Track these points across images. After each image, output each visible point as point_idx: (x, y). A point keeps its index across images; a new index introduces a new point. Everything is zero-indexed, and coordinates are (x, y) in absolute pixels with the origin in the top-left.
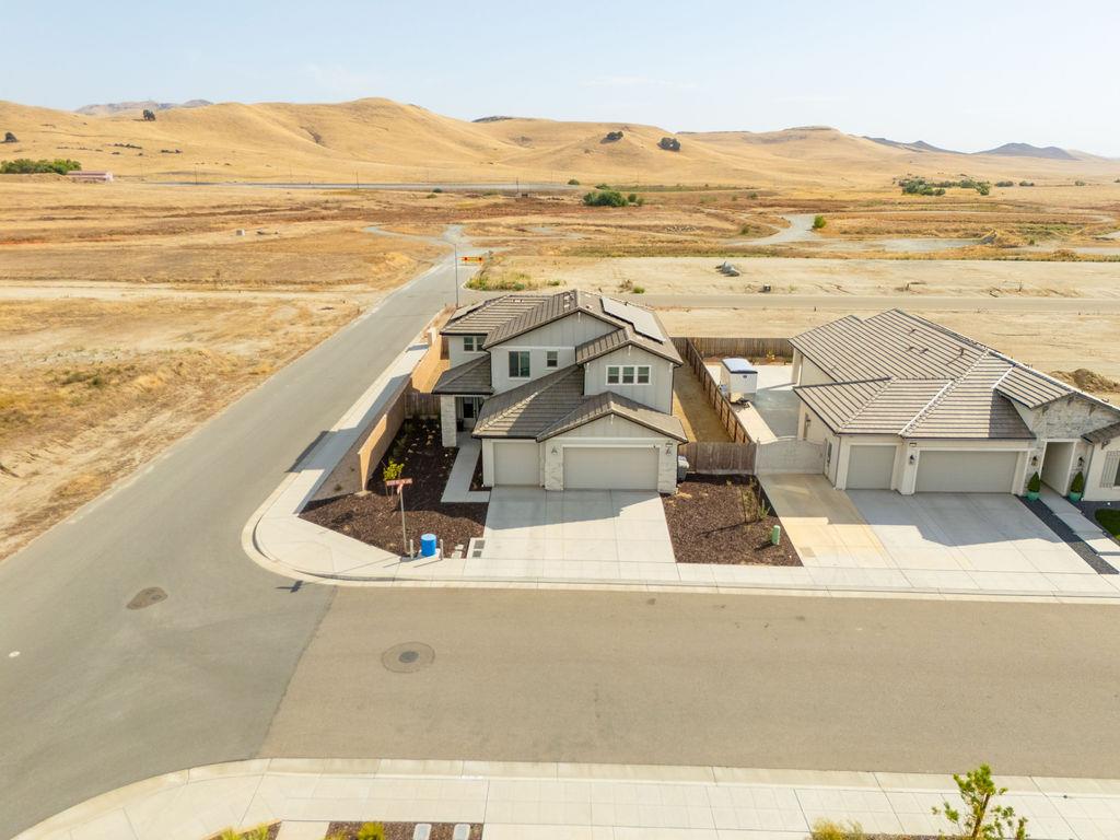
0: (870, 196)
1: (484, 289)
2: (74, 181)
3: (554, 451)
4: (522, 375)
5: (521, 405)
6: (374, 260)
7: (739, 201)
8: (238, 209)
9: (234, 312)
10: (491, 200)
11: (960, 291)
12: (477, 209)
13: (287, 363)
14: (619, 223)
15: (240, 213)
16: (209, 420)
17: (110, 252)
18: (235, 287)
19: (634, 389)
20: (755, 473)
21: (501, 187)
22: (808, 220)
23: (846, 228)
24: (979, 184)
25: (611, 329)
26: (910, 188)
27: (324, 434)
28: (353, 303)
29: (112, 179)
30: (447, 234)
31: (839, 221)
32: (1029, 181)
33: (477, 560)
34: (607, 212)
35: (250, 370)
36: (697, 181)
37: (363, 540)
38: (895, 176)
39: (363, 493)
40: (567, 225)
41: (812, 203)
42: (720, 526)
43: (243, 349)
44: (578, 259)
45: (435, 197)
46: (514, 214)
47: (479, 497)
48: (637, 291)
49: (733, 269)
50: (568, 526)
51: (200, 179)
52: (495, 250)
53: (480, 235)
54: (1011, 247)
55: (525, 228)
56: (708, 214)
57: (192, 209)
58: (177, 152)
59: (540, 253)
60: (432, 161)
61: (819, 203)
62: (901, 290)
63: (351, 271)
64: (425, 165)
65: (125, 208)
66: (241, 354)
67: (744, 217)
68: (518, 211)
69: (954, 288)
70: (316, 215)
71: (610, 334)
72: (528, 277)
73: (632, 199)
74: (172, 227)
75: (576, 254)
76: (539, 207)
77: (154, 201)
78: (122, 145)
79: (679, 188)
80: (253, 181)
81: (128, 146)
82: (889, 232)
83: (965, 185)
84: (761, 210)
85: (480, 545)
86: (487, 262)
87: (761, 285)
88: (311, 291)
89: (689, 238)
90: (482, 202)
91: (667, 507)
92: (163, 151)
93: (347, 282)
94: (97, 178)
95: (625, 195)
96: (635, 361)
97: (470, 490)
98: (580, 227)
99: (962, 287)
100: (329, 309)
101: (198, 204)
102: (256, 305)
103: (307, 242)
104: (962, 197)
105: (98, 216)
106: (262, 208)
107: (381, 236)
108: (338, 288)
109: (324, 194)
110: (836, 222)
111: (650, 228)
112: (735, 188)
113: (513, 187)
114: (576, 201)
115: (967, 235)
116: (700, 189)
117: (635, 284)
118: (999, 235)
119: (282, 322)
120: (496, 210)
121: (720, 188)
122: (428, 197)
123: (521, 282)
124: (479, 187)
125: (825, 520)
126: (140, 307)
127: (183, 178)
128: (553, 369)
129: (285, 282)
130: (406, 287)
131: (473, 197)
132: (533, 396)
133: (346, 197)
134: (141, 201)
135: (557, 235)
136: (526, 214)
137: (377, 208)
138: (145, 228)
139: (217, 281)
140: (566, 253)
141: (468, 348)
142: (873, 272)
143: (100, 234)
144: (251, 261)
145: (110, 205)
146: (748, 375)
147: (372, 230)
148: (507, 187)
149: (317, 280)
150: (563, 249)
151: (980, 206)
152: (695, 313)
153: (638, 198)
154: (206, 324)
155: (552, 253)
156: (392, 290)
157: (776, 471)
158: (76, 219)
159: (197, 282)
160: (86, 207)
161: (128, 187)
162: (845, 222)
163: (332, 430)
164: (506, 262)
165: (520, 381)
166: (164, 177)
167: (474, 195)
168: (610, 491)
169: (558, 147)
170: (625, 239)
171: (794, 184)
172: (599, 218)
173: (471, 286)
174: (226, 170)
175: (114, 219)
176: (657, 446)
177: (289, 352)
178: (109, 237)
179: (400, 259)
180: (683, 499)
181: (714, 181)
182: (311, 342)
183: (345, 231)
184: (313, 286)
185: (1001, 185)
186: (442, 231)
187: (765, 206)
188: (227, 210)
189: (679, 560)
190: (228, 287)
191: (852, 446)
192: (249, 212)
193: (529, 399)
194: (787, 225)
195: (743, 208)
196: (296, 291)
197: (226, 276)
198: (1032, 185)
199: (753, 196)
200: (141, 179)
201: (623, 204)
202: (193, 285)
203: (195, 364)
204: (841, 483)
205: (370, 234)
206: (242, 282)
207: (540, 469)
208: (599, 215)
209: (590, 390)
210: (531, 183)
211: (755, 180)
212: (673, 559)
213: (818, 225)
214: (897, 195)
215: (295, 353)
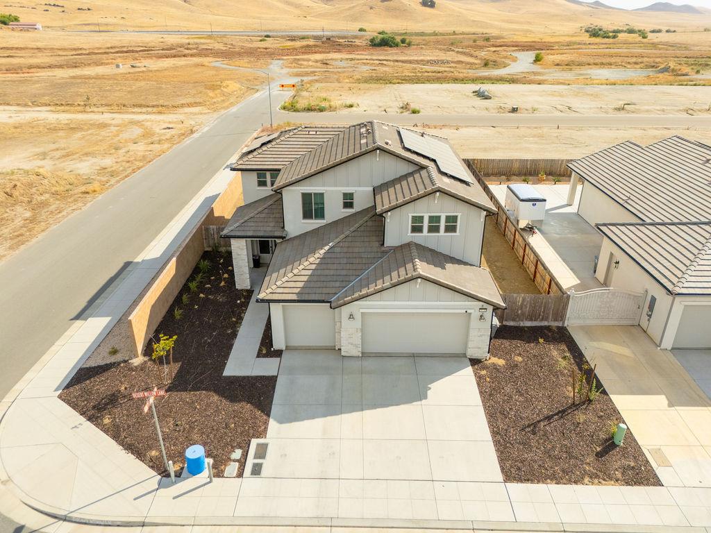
0: (568, 39)
1: (294, 111)
2: (13, 30)
3: (351, 317)
4: (317, 217)
5: (315, 258)
6: (213, 88)
7: (478, 43)
8: (125, 49)
9: (90, 132)
10: (305, 43)
11: (663, 111)
12: (295, 49)
13: (118, 182)
14: (395, 58)
15: (127, 52)
16: (22, 247)
17: (14, 81)
18: (100, 109)
19: (441, 241)
20: (565, 325)
21: (311, 34)
22: (531, 56)
23: (557, 62)
24: (640, 31)
25: (411, 168)
26: (595, 33)
27: (127, 264)
28: (190, 123)
29: (41, 29)
30: (271, 66)
31: (552, 57)
32: (672, 29)
33: (255, 481)
34: (386, 51)
35: (83, 189)
36: (447, 29)
37: (122, 443)
38: (582, 25)
39: (138, 361)
40: (358, 60)
41: (529, 44)
42: (545, 412)
43: (85, 167)
44: (367, 85)
45: (266, 40)
46: (320, 53)
47: (266, 367)
48: (414, 112)
49: (486, 93)
50: (368, 414)
51: (101, 29)
52: (305, 79)
53: (295, 67)
54: (684, 75)
55: (328, 62)
56: (458, 52)
57: (93, 49)
58: (89, 9)
59: (338, 81)
60: (263, 16)
61: (533, 44)
62: (618, 109)
63: (194, 96)
64: (259, 18)
65: (45, 49)
66: (81, 172)
67: (483, 54)
68: (324, 50)
69: (658, 108)
70: (180, 53)
71: (411, 174)
72: (329, 101)
73: (403, 41)
74: (76, 63)
75: (366, 81)
76: (338, 47)
77: (66, 44)
78: (50, 5)
79: (435, 34)
80: (141, 29)
81: (54, 5)
82: (589, 64)
83: (631, 31)
84: (494, 49)
85: (262, 452)
86: (298, 88)
87: (510, 107)
88: (160, 113)
89: (447, 69)
90: (298, 44)
91: (480, 380)
92: (79, 9)
93: (189, 105)
94: (31, 27)
95: (398, 39)
96: (441, 208)
97: (258, 356)
98: (368, 61)
99: (665, 107)
100: (169, 128)
101: (98, 45)
102: (109, 125)
103: (166, 73)
104: (631, 40)
105: (24, 55)
106: (142, 49)
107: (224, 69)
108: (181, 110)
109: (188, 38)
110: (550, 58)
111: (417, 62)
112: (474, 34)
113: (321, 33)
114: (364, 43)
115: (647, 67)
116: (450, 34)
117: (413, 106)
118: (672, 67)
119: (126, 141)
120: (308, 49)
121: (463, 34)
122: (261, 41)
123: (323, 104)
124: (296, 33)
125: (662, 400)
126: (16, 128)
127: (92, 28)
128: (350, 211)
129: (140, 106)
130: (234, 109)
131: (292, 40)
132: (327, 248)
133: (202, 41)
134: (57, 44)
135: (351, 67)
136: (329, 52)
137: (225, 48)
138: (56, 63)
139: (87, 105)
140: (359, 81)
141: (262, 183)
142: (592, 95)
143: (21, 67)
144: (119, 88)
145: (35, 47)
146: (537, 203)
147: (217, 64)
148: (315, 34)
149: (165, 104)
150: (355, 77)
151: (646, 46)
152: (464, 131)
153: (407, 41)
154: (62, 144)
155: (347, 81)
156: (223, 112)
157: (589, 322)
158: (8, 57)
159: (71, 105)
160: (17, 48)
161: (51, 34)
162: (556, 57)
163: (136, 261)
164: (313, 89)
165: (314, 224)
166: (79, 27)
167: (293, 39)
168: (413, 356)
169: (352, 5)
170: (401, 69)
171: (514, 31)
172: (380, 55)
173: (284, 108)
174: (122, 22)
175: (36, 57)
176: (469, 311)
177: (124, 170)
178: (27, 70)
179: (233, 86)
180: (495, 366)
181: (459, 29)
182: (145, 160)
183: (197, 65)
184: (161, 108)
185: (653, 32)
186: (268, 65)
187: (496, 46)
188: (118, 50)
189: (509, 476)
190: (96, 109)
191: (685, 306)
192: (133, 51)
193: (322, 252)
194: (515, 60)
195: (481, 48)
196: (148, 113)
197: (94, 101)
198: (674, 31)
199: (487, 39)
200: (63, 29)
201: (397, 45)
202: (67, 108)
203: (31, 185)
204: (668, 343)
205: (214, 67)
206: (106, 105)
207: (336, 332)
208: (381, 52)
209: (391, 240)
210: (332, 31)
211: (487, 28)
212: (500, 477)
213: (537, 59)
214: (586, 38)
215: (129, 171)
